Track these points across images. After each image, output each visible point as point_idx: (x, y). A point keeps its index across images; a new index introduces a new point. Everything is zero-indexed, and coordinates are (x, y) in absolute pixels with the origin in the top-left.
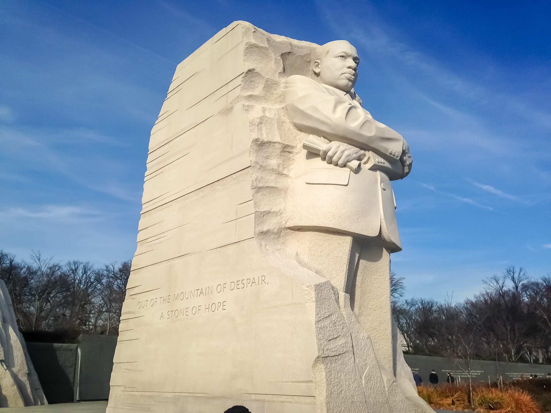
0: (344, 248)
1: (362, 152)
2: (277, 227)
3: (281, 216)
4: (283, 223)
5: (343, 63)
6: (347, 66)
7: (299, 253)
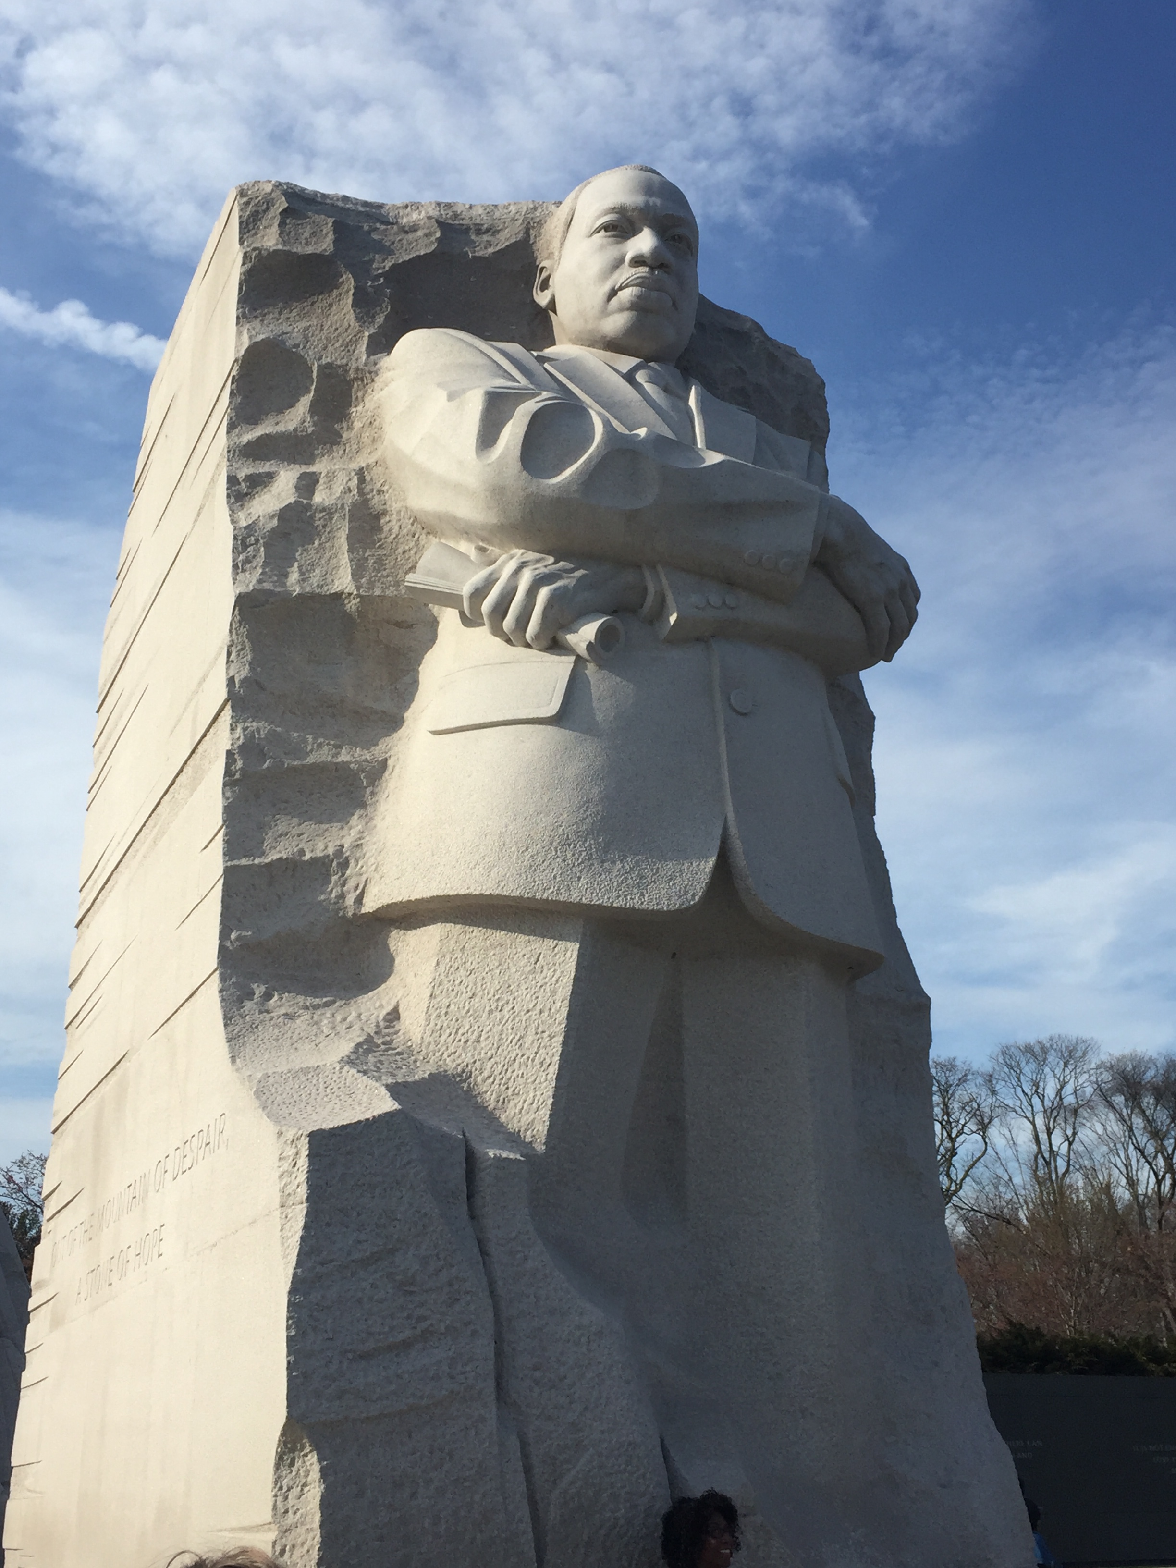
0: (555, 971)
3: (343, 875)
4: (350, 900)
5: (613, 252)
6: (628, 258)
7: (401, 1010)
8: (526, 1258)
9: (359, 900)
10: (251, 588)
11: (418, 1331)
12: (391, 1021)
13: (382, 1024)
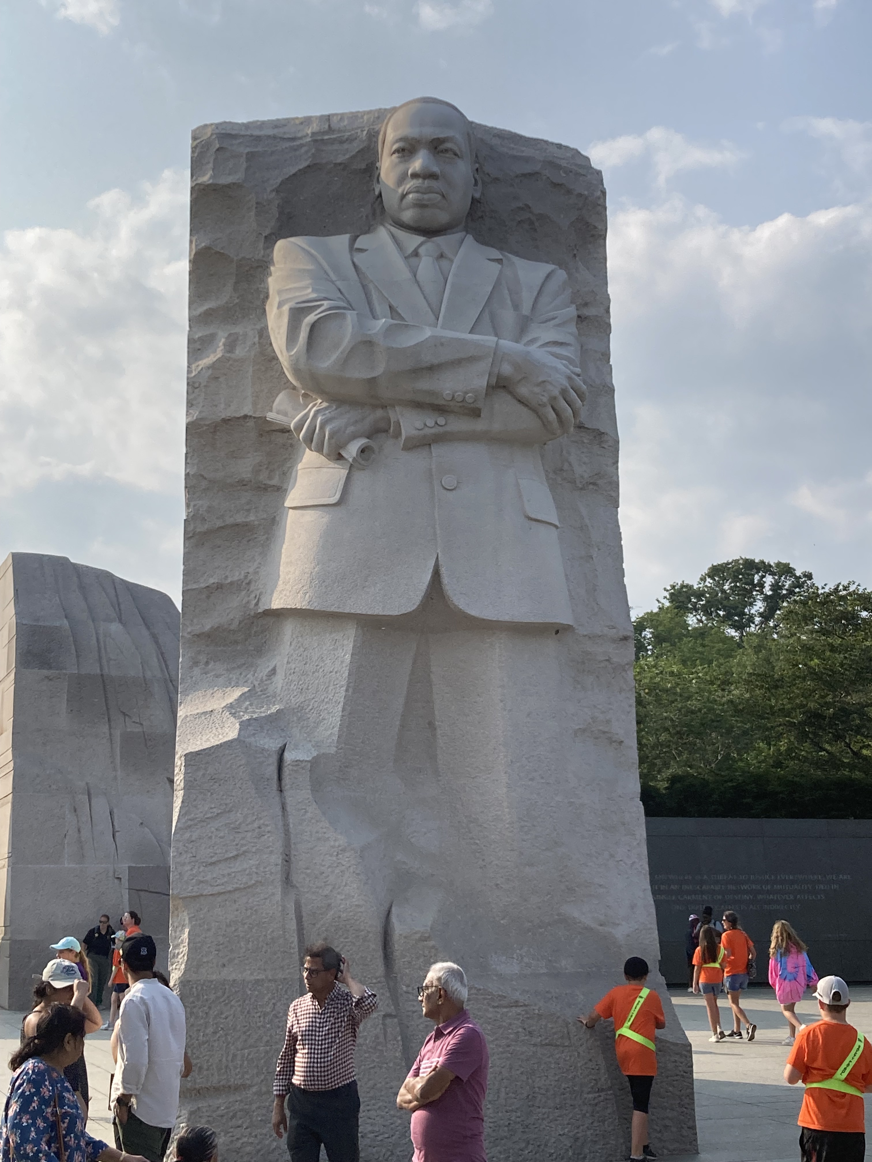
0: (343, 650)
2: (239, 617)
3: (248, 590)
4: (252, 606)
5: (401, 168)
6: (410, 172)
7: (277, 668)
8: (306, 812)
9: (257, 604)
10: (195, 418)
11: (241, 852)
12: (270, 676)
13: (264, 678)
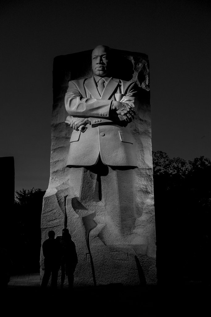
1: (86, 119)
2: (62, 168)
3: (64, 161)
5: (95, 62)
11: (56, 218)
